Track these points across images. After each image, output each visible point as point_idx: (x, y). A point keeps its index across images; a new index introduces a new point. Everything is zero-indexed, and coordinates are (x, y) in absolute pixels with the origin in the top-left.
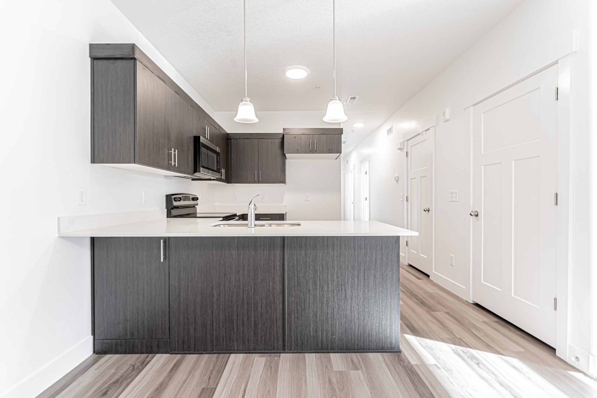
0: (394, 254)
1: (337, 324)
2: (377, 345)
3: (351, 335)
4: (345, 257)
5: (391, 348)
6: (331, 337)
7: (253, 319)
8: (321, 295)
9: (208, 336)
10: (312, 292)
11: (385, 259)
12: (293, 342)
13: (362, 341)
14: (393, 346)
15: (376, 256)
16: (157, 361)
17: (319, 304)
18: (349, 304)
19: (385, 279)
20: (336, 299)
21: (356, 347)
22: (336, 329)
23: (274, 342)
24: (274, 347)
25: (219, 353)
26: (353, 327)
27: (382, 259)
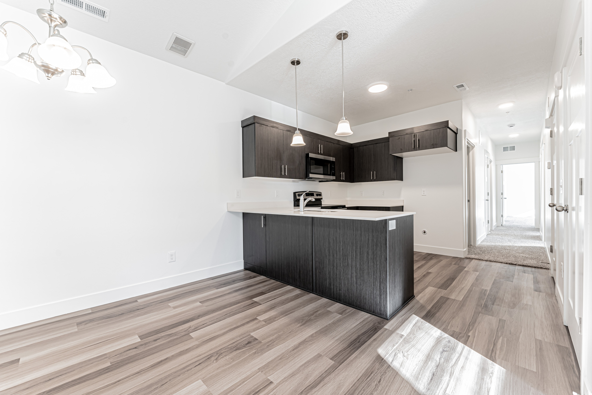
0: (382, 237)
1: (343, 284)
2: (370, 307)
3: (352, 294)
4: (347, 235)
5: (381, 314)
6: (339, 292)
7: (298, 267)
8: (333, 261)
9: (280, 272)
10: (327, 257)
11: (375, 240)
12: (318, 288)
13: (359, 301)
14: (382, 312)
15: (368, 237)
16: (258, 278)
17: (332, 267)
18: (350, 271)
19: (375, 256)
20: (342, 265)
21: (355, 304)
22: (342, 286)
23: (308, 285)
24: (308, 288)
25: (284, 283)
26: (353, 288)
27: (373, 240)
